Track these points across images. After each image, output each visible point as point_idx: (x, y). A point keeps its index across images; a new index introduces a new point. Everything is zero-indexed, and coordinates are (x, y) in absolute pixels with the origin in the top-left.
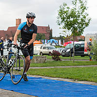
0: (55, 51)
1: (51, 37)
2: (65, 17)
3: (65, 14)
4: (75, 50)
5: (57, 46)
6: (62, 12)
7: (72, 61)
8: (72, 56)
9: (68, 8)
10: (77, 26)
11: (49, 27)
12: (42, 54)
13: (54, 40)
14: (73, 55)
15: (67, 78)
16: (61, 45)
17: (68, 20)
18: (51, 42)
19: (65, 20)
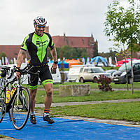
0: (103, 75)
1: (96, 54)
2: (117, 22)
3: (118, 18)
4: (134, 74)
5: (106, 67)
6: (111, 16)
7: (130, 90)
8: (129, 83)
9: (122, 8)
10: (136, 36)
11: (92, 38)
12: (82, 81)
13: (101, 58)
14: (131, 81)
15: (124, 120)
16: (112, 65)
17: (122, 27)
18: (96, 61)
19: (118, 27)
